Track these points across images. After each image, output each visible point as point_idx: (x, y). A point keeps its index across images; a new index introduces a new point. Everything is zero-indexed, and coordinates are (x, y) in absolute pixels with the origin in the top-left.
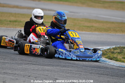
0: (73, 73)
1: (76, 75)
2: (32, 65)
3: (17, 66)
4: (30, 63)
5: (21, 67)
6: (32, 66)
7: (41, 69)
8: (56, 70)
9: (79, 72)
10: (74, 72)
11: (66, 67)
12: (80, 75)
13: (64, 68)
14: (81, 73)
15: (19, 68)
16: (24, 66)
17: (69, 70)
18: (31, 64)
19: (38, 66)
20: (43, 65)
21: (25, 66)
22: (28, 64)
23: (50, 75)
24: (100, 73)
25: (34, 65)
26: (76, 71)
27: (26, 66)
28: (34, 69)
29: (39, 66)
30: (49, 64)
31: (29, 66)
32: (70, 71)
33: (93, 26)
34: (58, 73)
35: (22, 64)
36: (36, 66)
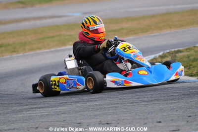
0: (105, 108)
1: (110, 111)
2: (39, 109)
3: (15, 116)
4: (35, 106)
5: (22, 115)
6: (38, 112)
7: (53, 113)
8: (77, 109)
9: (113, 106)
10: (105, 106)
11: (91, 101)
12: (116, 110)
13: (89, 104)
14: (117, 105)
15: (18, 119)
16: (26, 114)
17: (97, 105)
18: (36, 108)
19: (47, 109)
20: (55, 106)
21: (28, 112)
22: (32, 108)
23: (68, 119)
24: (146, 99)
25: (41, 109)
26: (108, 105)
27: (30, 112)
28: (42, 116)
29: (50, 109)
30: (65, 103)
31: (34, 112)
32: (99, 107)
33: (122, 29)
34: (81, 113)
35: (22, 111)
36: (45, 109)
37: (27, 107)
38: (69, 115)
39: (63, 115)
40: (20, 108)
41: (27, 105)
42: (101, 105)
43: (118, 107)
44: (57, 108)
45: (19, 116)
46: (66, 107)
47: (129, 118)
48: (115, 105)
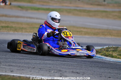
35: (24, 59)
36: (38, 60)
37: (26, 58)
38: (53, 66)
39: (49, 65)
40: (22, 57)
41: (26, 57)
43: (82, 67)
44: (44, 61)
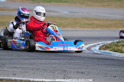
1: (84, 67)
3: (25, 61)
4: (37, 58)
5: (29, 61)
6: (39, 61)
7: (48, 63)
8: (63, 63)
10: (81, 64)
12: (87, 67)
13: (71, 61)
15: (26, 63)
18: (37, 59)
20: (50, 59)
23: (58, 67)
25: (41, 60)
27: (34, 60)
28: (41, 63)
29: (46, 60)
30: (56, 58)
32: (77, 64)
34: (66, 65)
37: (32, 57)
42: (79, 63)
45: (27, 61)
46: (56, 61)
47: (95, 72)
48: (87, 64)
